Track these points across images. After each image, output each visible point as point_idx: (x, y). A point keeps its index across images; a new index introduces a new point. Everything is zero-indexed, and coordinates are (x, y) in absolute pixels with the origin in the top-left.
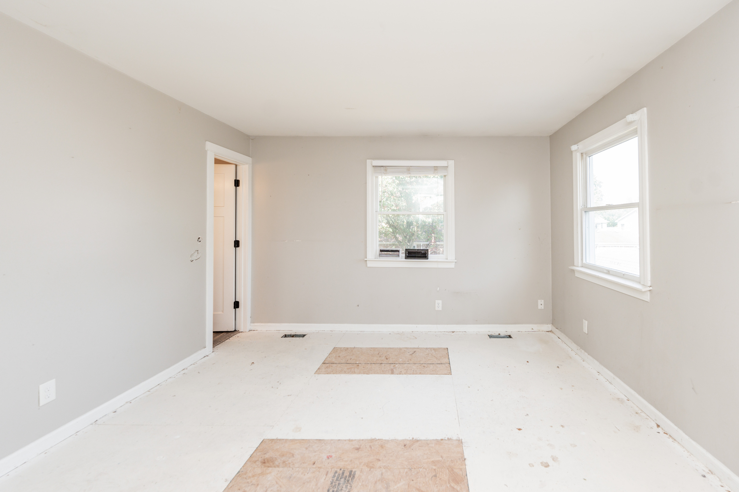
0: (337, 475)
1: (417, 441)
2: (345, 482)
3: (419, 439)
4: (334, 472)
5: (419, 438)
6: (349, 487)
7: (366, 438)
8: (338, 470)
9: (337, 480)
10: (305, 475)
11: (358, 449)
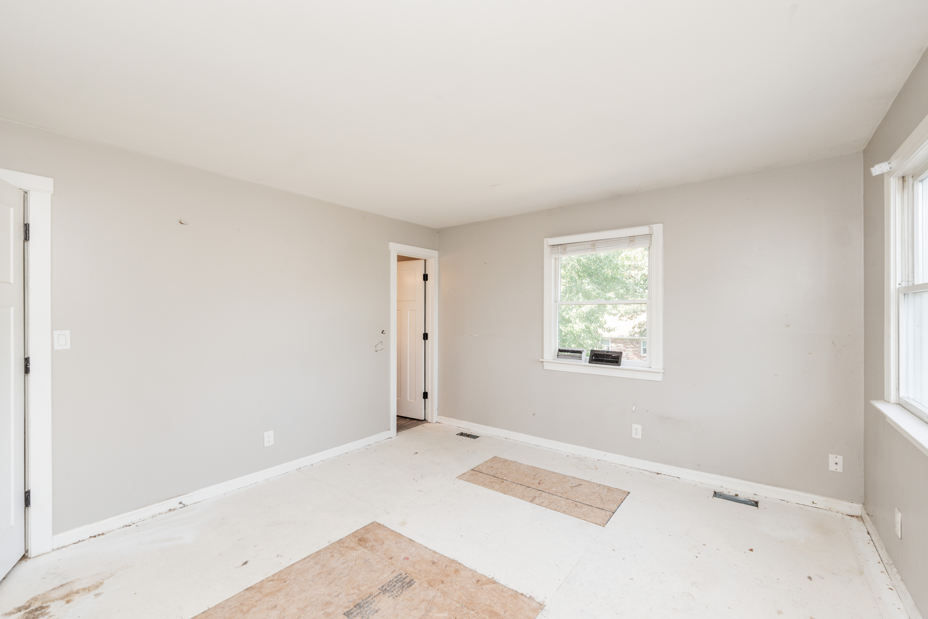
0: (399, 577)
1: (495, 582)
2: (401, 586)
3: (498, 582)
4: (400, 573)
5: (499, 580)
6: (399, 593)
7: (449, 556)
8: (404, 573)
9: (396, 581)
10: (377, 564)
11: (434, 563)
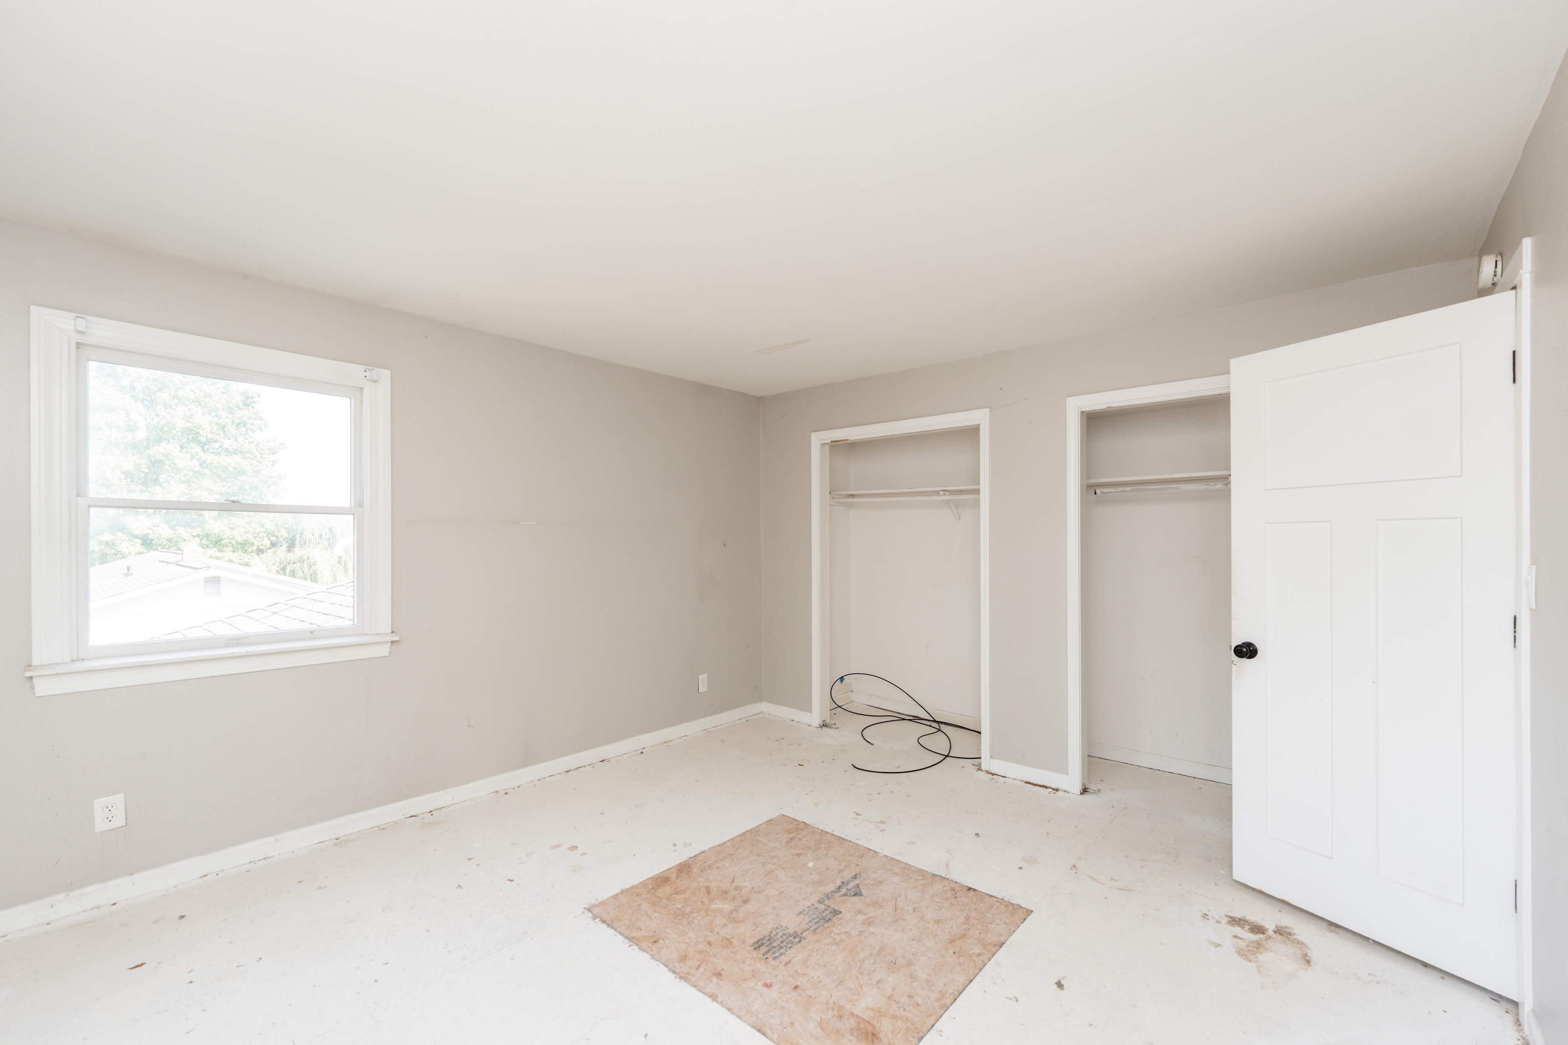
0: (777, 954)
1: (630, 938)
2: (773, 940)
3: (626, 941)
4: (777, 960)
6: (774, 933)
7: (688, 986)
8: (770, 959)
9: (782, 948)
10: (818, 977)
11: (719, 975)
